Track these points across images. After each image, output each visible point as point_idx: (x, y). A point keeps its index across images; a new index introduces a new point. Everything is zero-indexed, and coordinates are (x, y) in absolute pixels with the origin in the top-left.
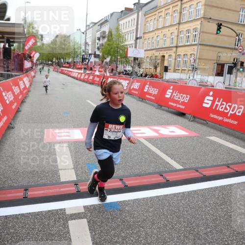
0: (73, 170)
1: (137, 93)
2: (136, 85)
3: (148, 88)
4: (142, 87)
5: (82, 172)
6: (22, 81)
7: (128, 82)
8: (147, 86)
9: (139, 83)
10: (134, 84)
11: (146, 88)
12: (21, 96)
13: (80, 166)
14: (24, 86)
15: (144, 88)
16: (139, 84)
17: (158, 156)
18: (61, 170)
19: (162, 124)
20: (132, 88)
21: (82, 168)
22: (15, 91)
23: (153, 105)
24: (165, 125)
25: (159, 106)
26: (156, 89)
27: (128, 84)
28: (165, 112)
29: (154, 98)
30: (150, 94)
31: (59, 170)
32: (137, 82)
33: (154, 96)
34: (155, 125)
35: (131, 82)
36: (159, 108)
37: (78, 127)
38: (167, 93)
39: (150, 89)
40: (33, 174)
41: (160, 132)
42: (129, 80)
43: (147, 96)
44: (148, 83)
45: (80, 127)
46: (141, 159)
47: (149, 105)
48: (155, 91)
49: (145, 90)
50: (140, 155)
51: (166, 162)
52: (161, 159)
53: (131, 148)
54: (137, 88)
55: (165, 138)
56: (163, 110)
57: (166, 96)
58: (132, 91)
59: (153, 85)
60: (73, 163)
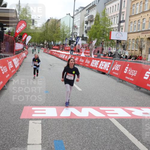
0: (41, 146)
1: (117, 74)
2: (117, 67)
3: (128, 69)
4: (123, 69)
5: (48, 148)
6: (11, 62)
7: (110, 63)
8: (127, 68)
9: (119, 64)
10: (116, 65)
11: (126, 70)
12: (8, 75)
13: (48, 142)
14: (13, 66)
15: (124, 70)
16: (120, 66)
17: (125, 136)
18: (30, 144)
19: (137, 106)
20: (113, 69)
21: (49, 144)
22: (2, 70)
23: (132, 87)
24: (140, 106)
25: (138, 87)
26: (135, 71)
27: (110, 65)
28: (143, 94)
29: (132, 80)
30: (130, 76)
31: (28, 144)
32: (118, 64)
33: (133, 77)
34: (129, 106)
35: (113, 63)
36: (138, 90)
37: (55, 106)
38: (146, 75)
39: (129, 70)
40: (3, 147)
41: (133, 113)
42: (111, 62)
43: (127, 78)
44: (128, 65)
45: (57, 106)
46: (108, 139)
47: (127, 87)
48: (134, 73)
49: (125, 72)
50: (107, 134)
51: (133, 143)
52: (128, 139)
53: (100, 128)
54: (118, 70)
55: (137, 119)
56: (142, 92)
57: (145, 78)
58: (114, 73)
59: (132, 66)
60: (42, 139)
